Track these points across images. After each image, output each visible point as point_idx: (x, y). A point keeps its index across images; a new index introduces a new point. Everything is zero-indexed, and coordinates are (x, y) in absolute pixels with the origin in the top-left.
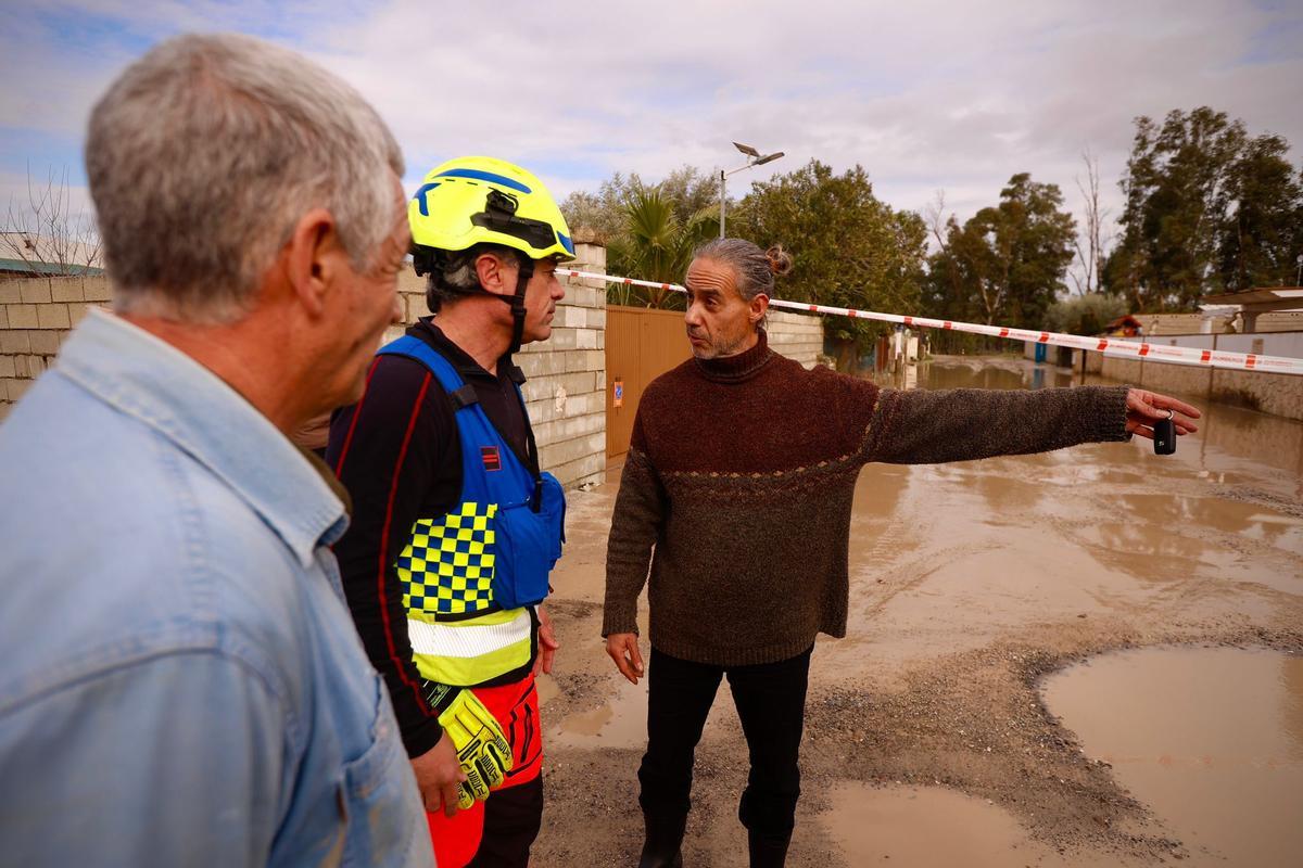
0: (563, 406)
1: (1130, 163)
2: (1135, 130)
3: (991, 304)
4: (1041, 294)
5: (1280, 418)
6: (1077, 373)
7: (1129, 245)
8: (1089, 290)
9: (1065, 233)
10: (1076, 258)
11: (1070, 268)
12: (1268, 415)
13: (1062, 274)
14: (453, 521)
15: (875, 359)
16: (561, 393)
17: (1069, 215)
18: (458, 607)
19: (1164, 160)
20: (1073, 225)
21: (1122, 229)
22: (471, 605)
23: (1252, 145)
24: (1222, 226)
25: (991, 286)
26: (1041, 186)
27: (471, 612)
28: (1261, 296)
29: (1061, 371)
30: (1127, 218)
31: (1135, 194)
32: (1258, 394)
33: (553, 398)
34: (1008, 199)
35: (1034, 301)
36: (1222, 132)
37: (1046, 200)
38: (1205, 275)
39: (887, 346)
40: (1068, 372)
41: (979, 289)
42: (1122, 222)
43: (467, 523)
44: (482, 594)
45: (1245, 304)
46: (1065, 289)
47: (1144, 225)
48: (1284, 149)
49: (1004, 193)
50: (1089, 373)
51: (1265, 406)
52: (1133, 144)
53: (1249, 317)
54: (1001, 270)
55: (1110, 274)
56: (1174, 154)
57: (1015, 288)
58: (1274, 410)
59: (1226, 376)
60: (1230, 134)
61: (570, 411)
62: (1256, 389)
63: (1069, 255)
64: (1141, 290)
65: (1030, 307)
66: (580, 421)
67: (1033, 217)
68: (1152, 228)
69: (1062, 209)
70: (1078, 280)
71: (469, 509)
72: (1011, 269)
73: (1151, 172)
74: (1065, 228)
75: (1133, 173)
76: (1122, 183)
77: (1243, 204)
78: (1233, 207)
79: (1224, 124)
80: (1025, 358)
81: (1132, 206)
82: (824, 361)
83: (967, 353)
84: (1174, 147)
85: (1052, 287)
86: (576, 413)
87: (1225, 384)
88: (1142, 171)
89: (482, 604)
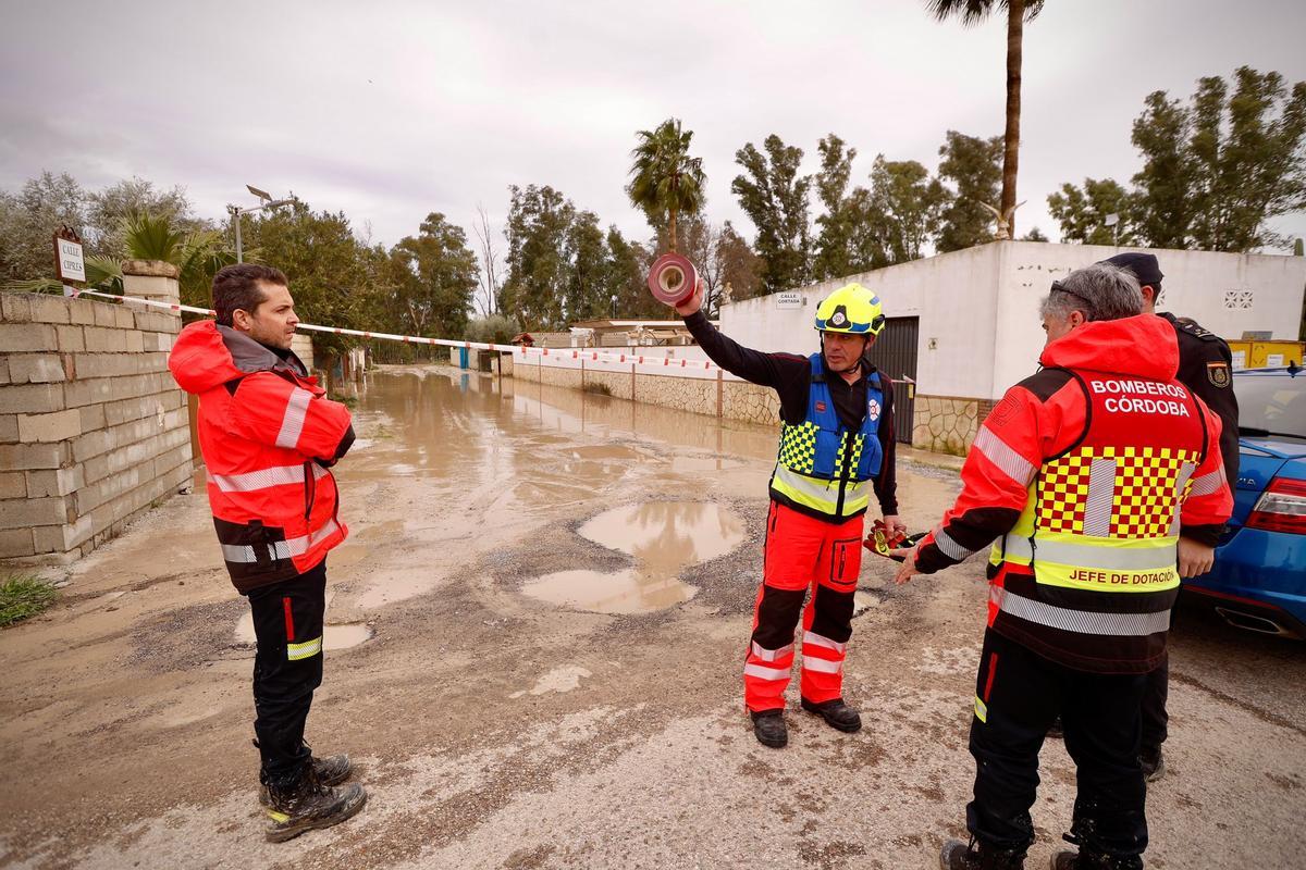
0: (163, 421)
1: (509, 218)
2: (510, 195)
3: (419, 321)
4: (457, 314)
5: (621, 399)
6: (496, 376)
7: (514, 281)
8: (490, 312)
9: (470, 266)
10: (479, 286)
11: (476, 294)
12: (615, 398)
13: (471, 299)
14: (801, 429)
15: (341, 370)
16: (161, 410)
17: (472, 252)
18: (798, 467)
19: (529, 220)
20: (475, 259)
21: (509, 266)
22: (803, 469)
23: (579, 216)
24: (571, 270)
25: (417, 307)
26: (451, 227)
27: (802, 472)
28: (604, 324)
29: (484, 375)
30: (510, 259)
31: (514, 242)
32: (609, 386)
33: (157, 414)
34: (426, 234)
35: (452, 319)
36: (561, 206)
37: (455, 240)
38: (563, 304)
39: (348, 359)
40: (489, 375)
41: (407, 309)
42: (508, 262)
43: (807, 430)
44: (809, 467)
45: (595, 328)
46: (474, 310)
47: (523, 265)
48: (597, 221)
49: (423, 228)
50: (504, 376)
51: (613, 393)
52: (511, 205)
53: (598, 335)
54: (424, 293)
55: (504, 299)
56: (537, 216)
57: (436, 307)
58: (618, 395)
59: (591, 375)
60: (566, 207)
61: (168, 425)
62: (608, 382)
63: (475, 284)
64: (525, 313)
65: (450, 324)
66: (175, 433)
67: (445, 250)
68: (529, 267)
69: (467, 247)
70: (481, 305)
71: (808, 424)
72: (432, 293)
73: (523, 227)
74: (468, 263)
75: (512, 225)
76: (506, 232)
77: (579, 256)
78: (574, 258)
79: (561, 200)
80: (452, 365)
81: (513, 251)
82: (318, 373)
83: (405, 363)
84: (535, 212)
85: (464, 308)
86: (172, 427)
87: (591, 380)
88: (517, 224)
89: (808, 471)
